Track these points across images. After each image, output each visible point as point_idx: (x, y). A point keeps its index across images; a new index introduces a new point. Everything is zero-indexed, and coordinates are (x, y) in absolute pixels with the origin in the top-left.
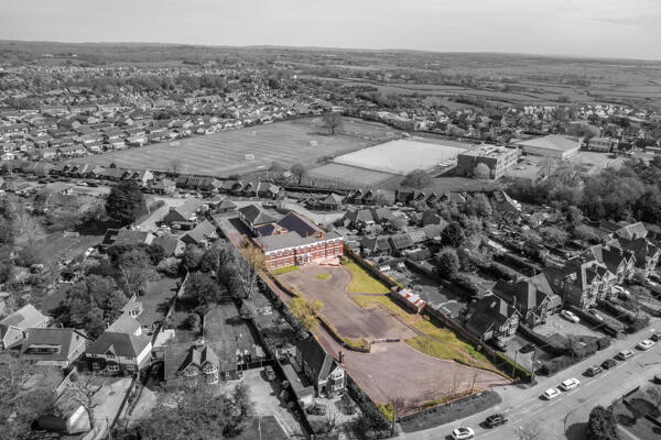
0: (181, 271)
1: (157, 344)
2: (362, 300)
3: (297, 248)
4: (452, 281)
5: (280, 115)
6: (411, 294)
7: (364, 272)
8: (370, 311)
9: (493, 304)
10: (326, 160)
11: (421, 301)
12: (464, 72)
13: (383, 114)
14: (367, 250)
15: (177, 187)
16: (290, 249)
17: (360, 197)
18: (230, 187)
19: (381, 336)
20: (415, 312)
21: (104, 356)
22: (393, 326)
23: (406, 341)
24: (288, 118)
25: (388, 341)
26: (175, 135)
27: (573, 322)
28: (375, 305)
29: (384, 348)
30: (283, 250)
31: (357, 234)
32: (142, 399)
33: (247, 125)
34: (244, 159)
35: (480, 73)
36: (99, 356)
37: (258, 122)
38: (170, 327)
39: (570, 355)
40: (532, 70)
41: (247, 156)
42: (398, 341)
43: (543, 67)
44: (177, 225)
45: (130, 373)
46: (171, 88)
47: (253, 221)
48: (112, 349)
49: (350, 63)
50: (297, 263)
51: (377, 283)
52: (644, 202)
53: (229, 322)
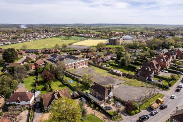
0: (36, 74)
1: (36, 96)
2: (102, 75)
3: (75, 63)
4: (127, 66)
5: (52, 36)
6: (117, 71)
7: (97, 68)
8: (106, 77)
9: (146, 69)
10: (70, 44)
11: (121, 72)
12: (96, 27)
13: (81, 35)
14: (96, 62)
15: (26, 53)
16: (73, 63)
17: (86, 51)
18: (44, 51)
19: (115, 83)
20: (120, 76)
21: (15, 103)
22: (116, 80)
23: (123, 83)
24: (54, 37)
25: (117, 84)
26: (21, 41)
27: (166, 72)
28: (107, 76)
29: (117, 86)
30: (70, 64)
31: (90, 59)
32: (35, 117)
33: (42, 39)
34: (45, 45)
35: (100, 27)
36: (13, 103)
37: (46, 38)
38: (38, 90)
39: (174, 80)
40: (112, 26)
41: (46, 45)
42: (120, 84)
43: (114, 26)
44: (30, 61)
45: (27, 108)
46: (15, 33)
47: (56, 58)
48: (18, 99)
49: (65, 27)
50: (75, 68)
51: (103, 70)
52: (163, 44)
53: (59, 86)
